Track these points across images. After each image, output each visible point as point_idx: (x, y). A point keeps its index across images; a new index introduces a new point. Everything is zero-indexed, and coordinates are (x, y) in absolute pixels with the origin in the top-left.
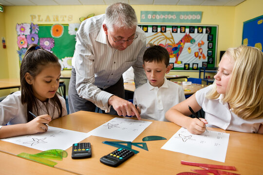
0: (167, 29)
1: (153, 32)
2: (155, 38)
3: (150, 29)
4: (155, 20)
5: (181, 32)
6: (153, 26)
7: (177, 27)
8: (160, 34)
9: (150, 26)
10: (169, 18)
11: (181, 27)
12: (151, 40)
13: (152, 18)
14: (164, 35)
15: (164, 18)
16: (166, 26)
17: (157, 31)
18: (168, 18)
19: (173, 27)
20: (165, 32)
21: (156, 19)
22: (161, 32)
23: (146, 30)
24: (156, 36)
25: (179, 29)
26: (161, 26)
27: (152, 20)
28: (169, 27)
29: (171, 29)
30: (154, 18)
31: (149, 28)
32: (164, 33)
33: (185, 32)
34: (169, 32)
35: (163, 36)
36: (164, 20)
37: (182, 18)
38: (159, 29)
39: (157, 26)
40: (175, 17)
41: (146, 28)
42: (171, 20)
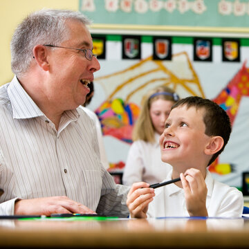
0: (176, 48)
1: (125, 57)
2: (131, 80)
3: (114, 48)
4: (133, 16)
5: (225, 59)
6: (124, 38)
7: (209, 41)
8: (152, 65)
9: (114, 37)
10: (182, 10)
11: (224, 41)
12: (119, 88)
13: (120, 10)
14: (165, 70)
15: (163, 11)
16: (170, 39)
17: (138, 57)
18: (176, 11)
19: (195, 41)
20: (169, 57)
21: (133, 11)
22: (155, 57)
23: (99, 51)
24: (137, 72)
25: (217, 50)
26: (155, 39)
27: (120, 16)
28: (182, 40)
29: (189, 49)
30: (128, 9)
31: (110, 44)
32: (166, 64)
33: (238, 60)
34: (183, 59)
35: (161, 74)
36: (163, 17)
37: (228, 12)
38: (147, 49)
39: (139, 39)
40: (204, 8)
41: (99, 45)
42: (190, 17)
